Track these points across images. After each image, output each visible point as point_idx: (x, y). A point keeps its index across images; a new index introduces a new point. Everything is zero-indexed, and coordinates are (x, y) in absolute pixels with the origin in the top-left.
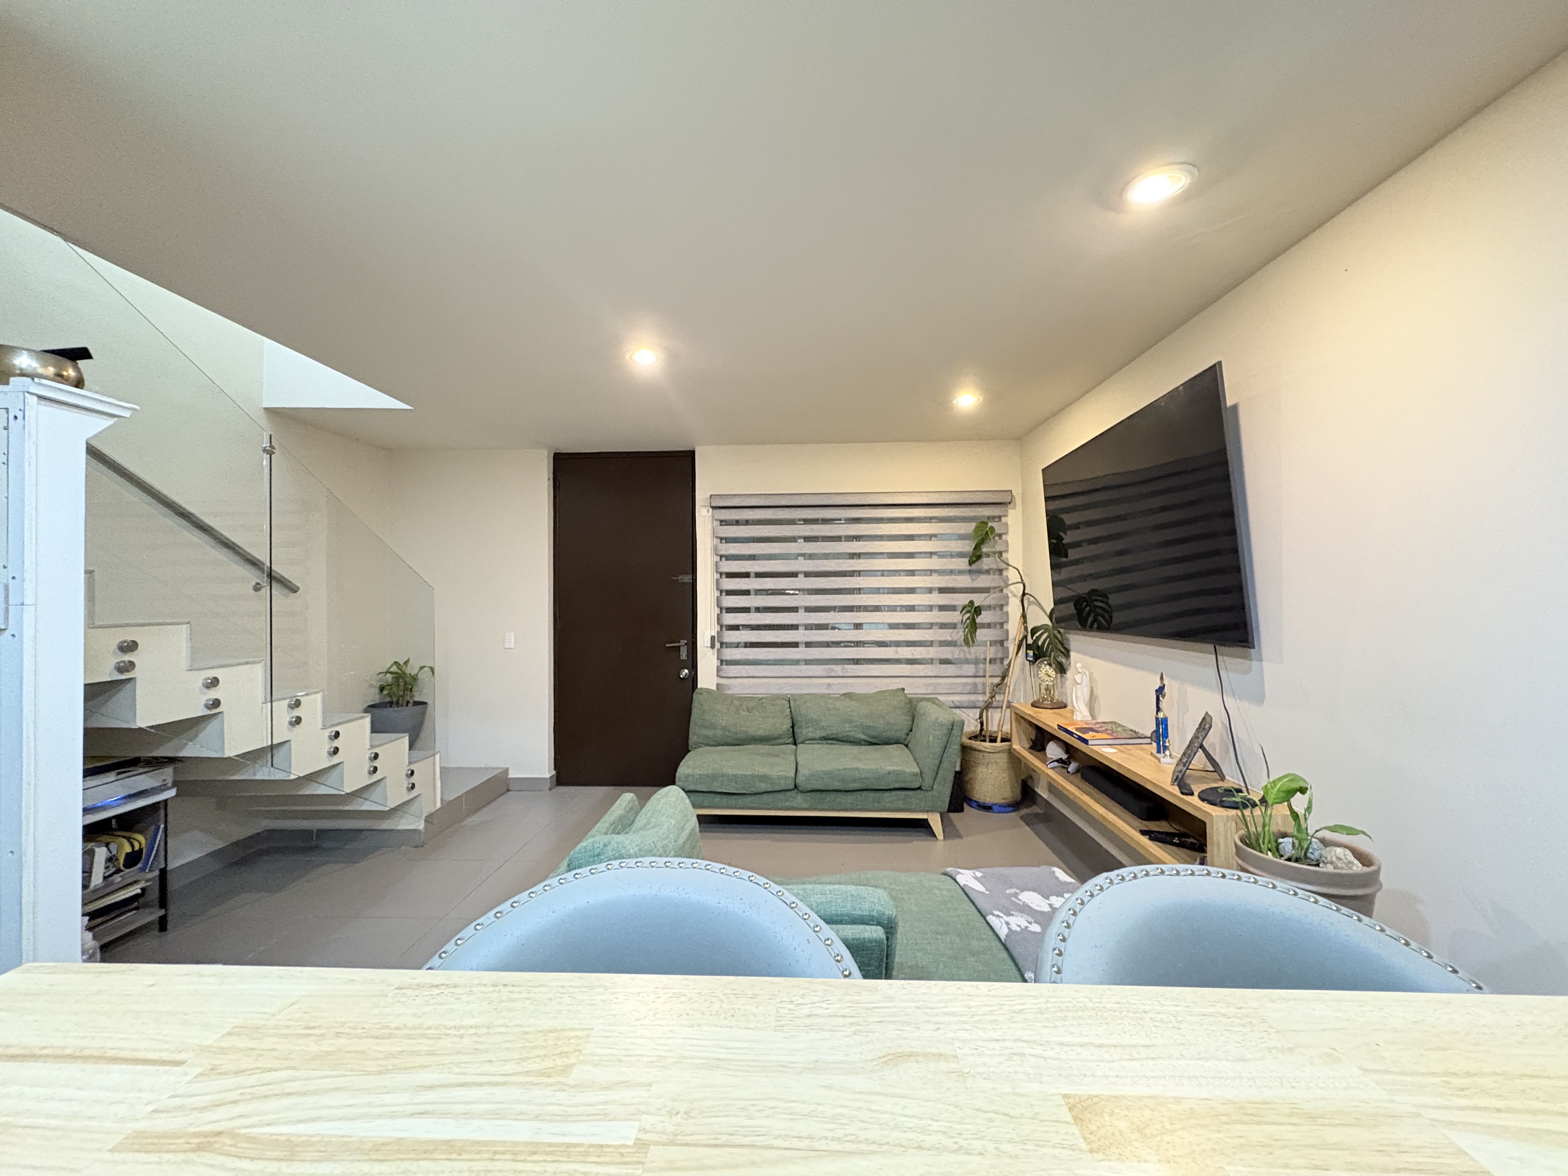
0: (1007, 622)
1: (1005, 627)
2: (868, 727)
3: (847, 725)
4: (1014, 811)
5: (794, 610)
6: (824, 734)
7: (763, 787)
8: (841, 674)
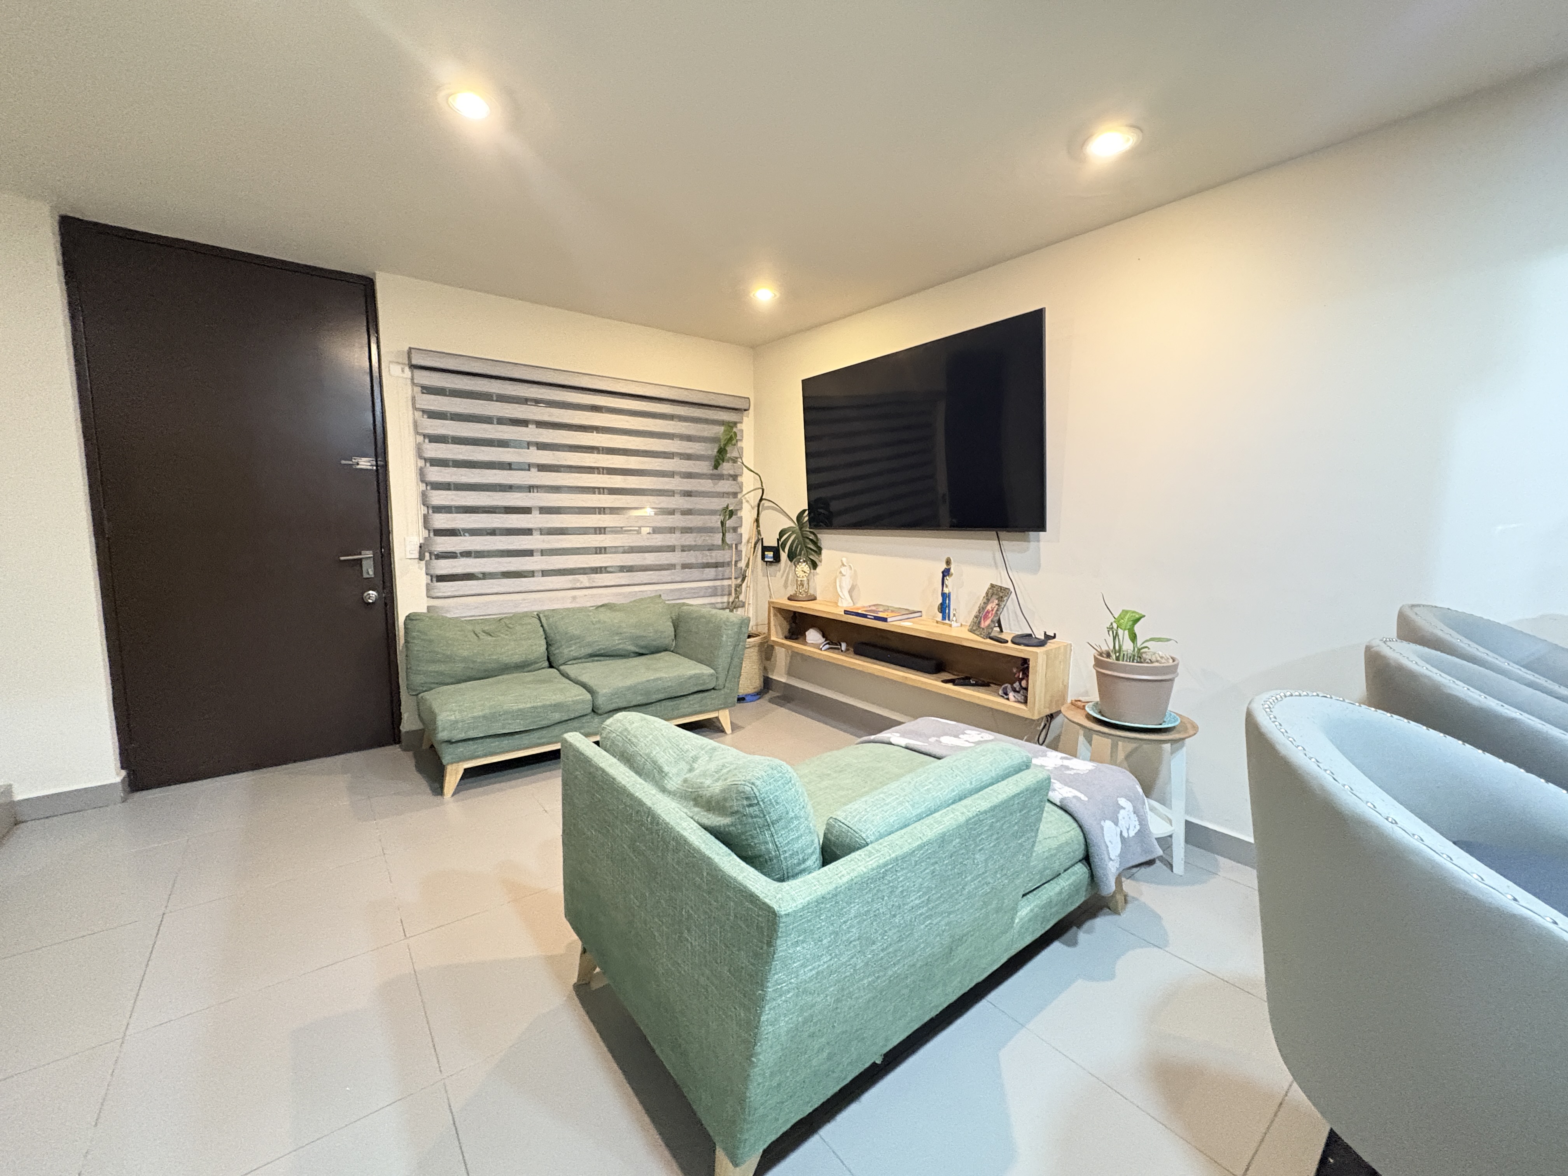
0: (741, 526)
1: (739, 530)
2: (639, 637)
3: (617, 638)
4: (760, 698)
5: (526, 510)
6: (589, 651)
7: (557, 717)
8: (588, 585)
